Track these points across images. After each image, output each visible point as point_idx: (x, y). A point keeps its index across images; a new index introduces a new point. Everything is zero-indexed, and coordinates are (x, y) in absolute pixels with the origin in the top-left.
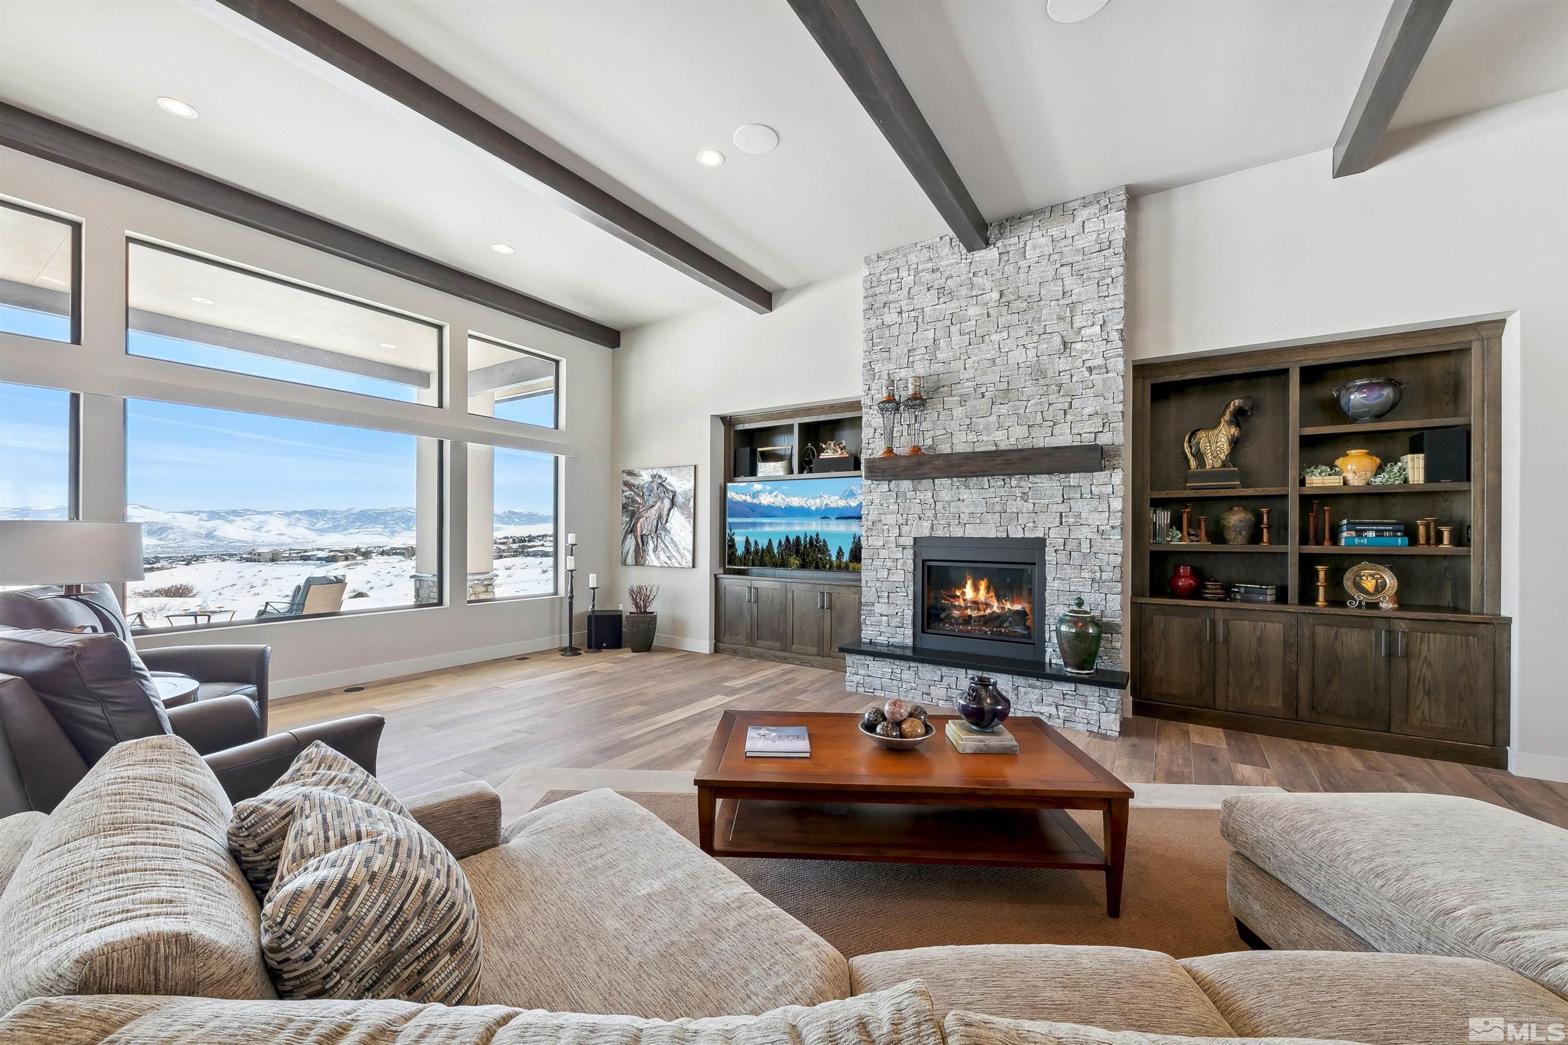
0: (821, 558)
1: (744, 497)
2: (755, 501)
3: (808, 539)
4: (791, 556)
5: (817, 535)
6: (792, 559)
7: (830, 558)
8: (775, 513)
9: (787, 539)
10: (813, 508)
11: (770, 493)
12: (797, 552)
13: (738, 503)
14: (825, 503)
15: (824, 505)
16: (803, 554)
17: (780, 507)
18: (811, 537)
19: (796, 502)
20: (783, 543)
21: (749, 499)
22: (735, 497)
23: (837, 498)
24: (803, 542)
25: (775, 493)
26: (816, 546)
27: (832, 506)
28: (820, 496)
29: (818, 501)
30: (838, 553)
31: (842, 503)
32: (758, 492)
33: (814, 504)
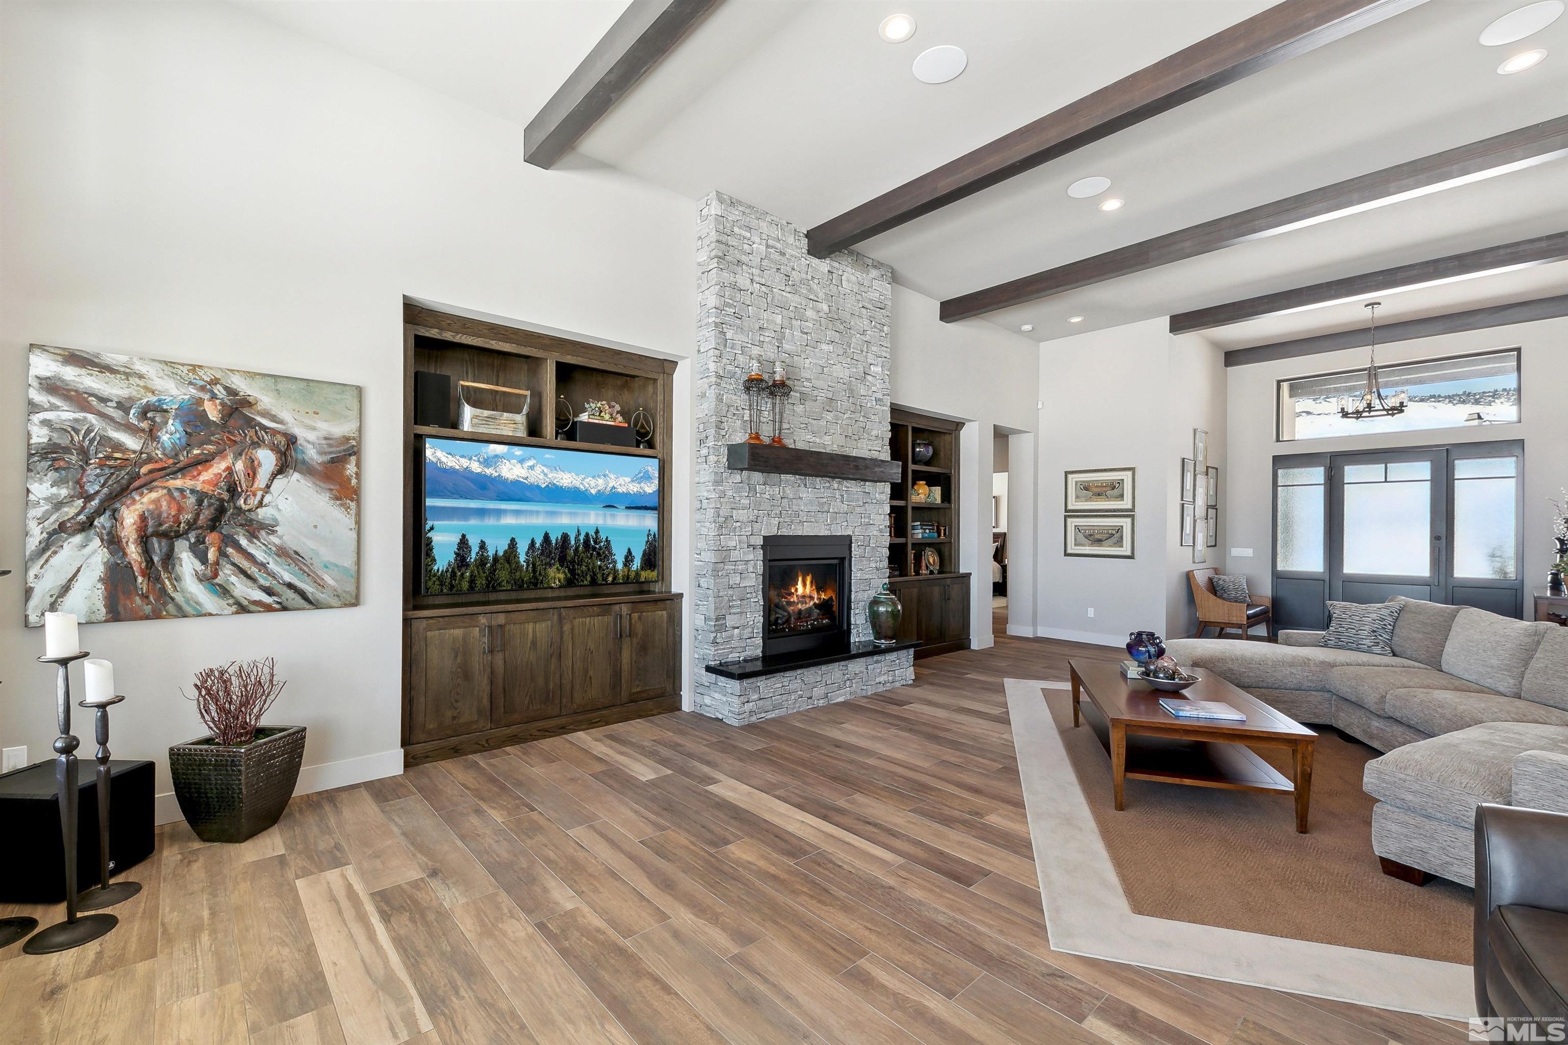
0: (600, 567)
1: (465, 463)
2: (488, 471)
3: (582, 538)
4: (551, 565)
5: (597, 532)
6: (552, 572)
7: (614, 566)
8: (528, 494)
9: (546, 537)
10: (593, 491)
11: (521, 461)
12: (562, 559)
13: (452, 472)
14: (611, 485)
15: (609, 489)
16: (572, 562)
17: (538, 487)
18: (587, 535)
19: (566, 479)
20: (538, 545)
21: (476, 467)
22: (444, 459)
23: (628, 479)
24: (573, 542)
25: (531, 463)
26: (594, 549)
27: (620, 490)
28: (605, 476)
29: (601, 481)
30: (626, 557)
31: (634, 488)
32: (496, 456)
33: (594, 485)
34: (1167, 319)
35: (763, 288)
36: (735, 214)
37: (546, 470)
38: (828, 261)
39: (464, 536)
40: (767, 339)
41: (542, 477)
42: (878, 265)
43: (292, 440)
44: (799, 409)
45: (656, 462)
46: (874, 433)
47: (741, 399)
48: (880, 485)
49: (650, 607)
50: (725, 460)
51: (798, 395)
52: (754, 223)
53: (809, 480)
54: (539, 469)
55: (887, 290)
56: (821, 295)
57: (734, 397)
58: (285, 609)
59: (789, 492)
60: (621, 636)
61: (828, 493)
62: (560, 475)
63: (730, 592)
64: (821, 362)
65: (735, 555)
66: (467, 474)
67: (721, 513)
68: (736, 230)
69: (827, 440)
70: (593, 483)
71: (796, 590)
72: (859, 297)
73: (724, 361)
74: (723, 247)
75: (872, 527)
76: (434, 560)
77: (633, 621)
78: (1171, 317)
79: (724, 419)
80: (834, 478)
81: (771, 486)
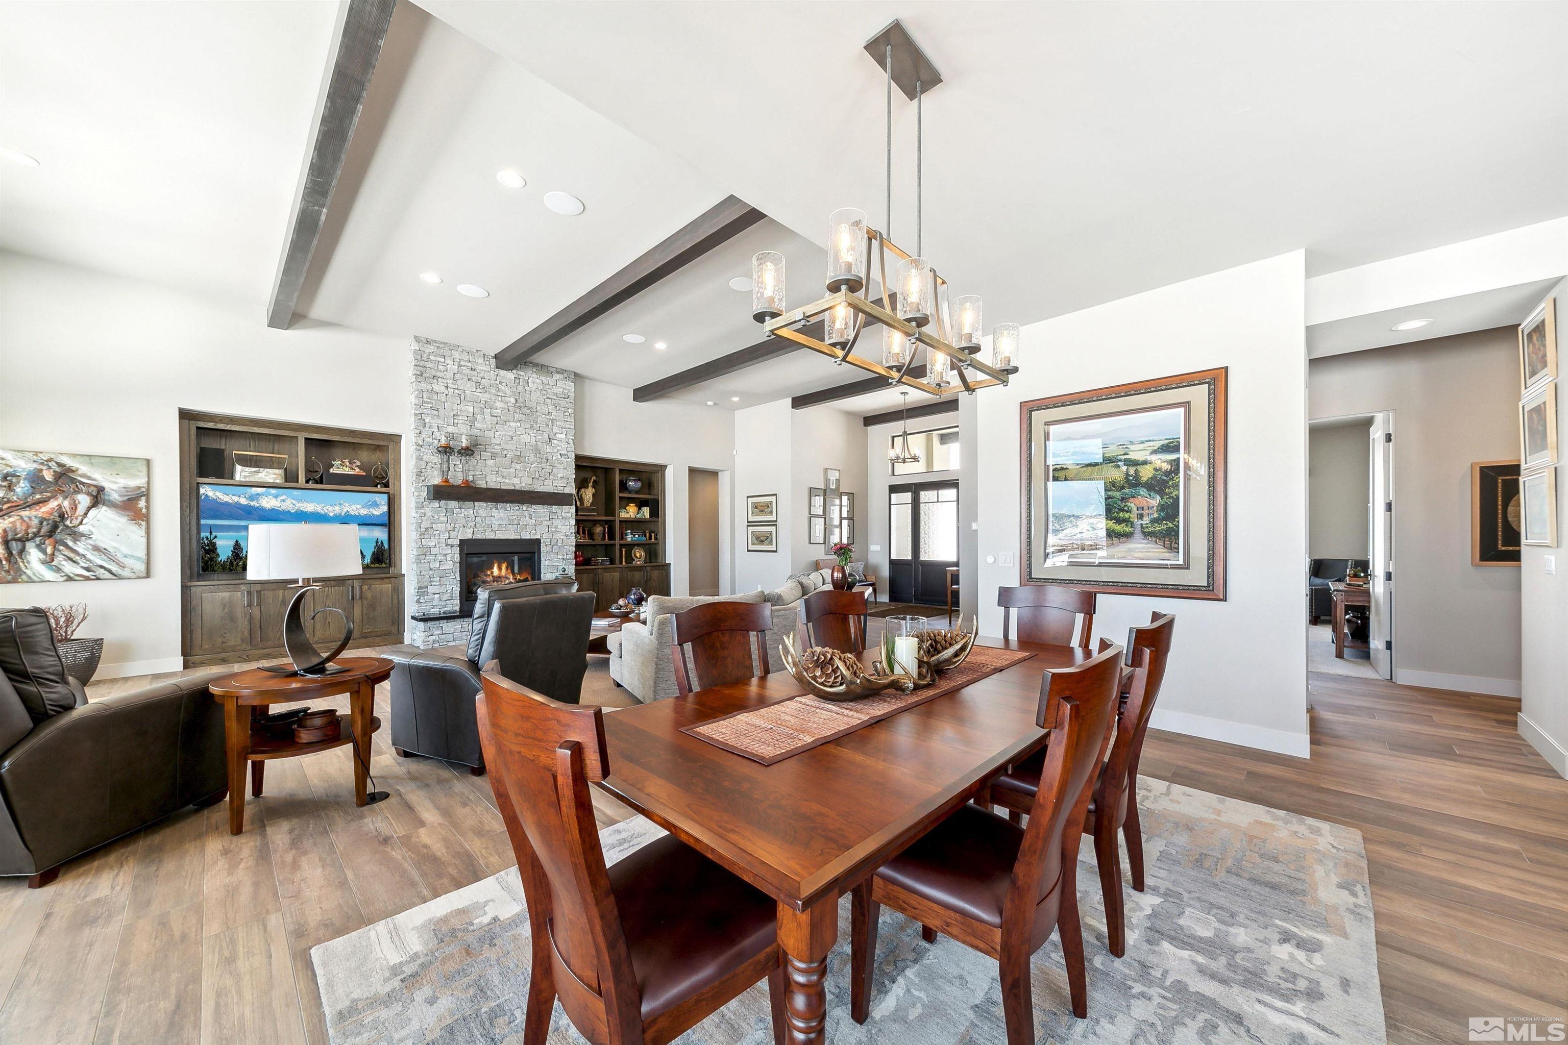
1: (236, 499)
2: (252, 504)
8: (282, 517)
10: (331, 514)
11: (276, 497)
13: (227, 504)
14: (345, 510)
15: (344, 512)
17: (289, 512)
19: (309, 507)
21: (243, 501)
22: (221, 497)
23: (359, 506)
25: (283, 498)
27: (352, 513)
28: (340, 504)
29: (337, 508)
31: (364, 512)
32: (258, 494)
33: (331, 511)
34: (790, 400)
35: (457, 391)
36: (430, 349)
37: (294, 502)
38: (514, 371)
39: (237, 542)
40: (461, 422)
41: (291, 506)
42: (560, 371)
43: (101, 489)
44: (490, 463)
45: (386, 496)
46: (559, 475)
47: (437, 459)
48: (566, 508)
49: (378, 582)
50: (425, 494)
51: (489, 454)
52: (447, 353)
53: (500, 505)
54: (289, 501)
55: (570, 386)
56: (508, 393)
57: (432, 457)
58: (98, 579)
59: (482, 512)
60: (353, 598)
61: (518, 513)
62: (305, 504)
63: (431, 572)
64: (509, 434)
65: (434, 551)
66: (238, 505)
67: (422, 526)
68: (432, 358)
69: (516, 481)
70: (331, 509)
71: (492, 573)
72: (544, 392)
73: (423, 436)
74: (421, 369)
75: (559, 534)
76: (218, 555)
77: (364, 590)
78: (793, 399)
79: (423, 470)
80: (523, 503)
81: (465, 509)
